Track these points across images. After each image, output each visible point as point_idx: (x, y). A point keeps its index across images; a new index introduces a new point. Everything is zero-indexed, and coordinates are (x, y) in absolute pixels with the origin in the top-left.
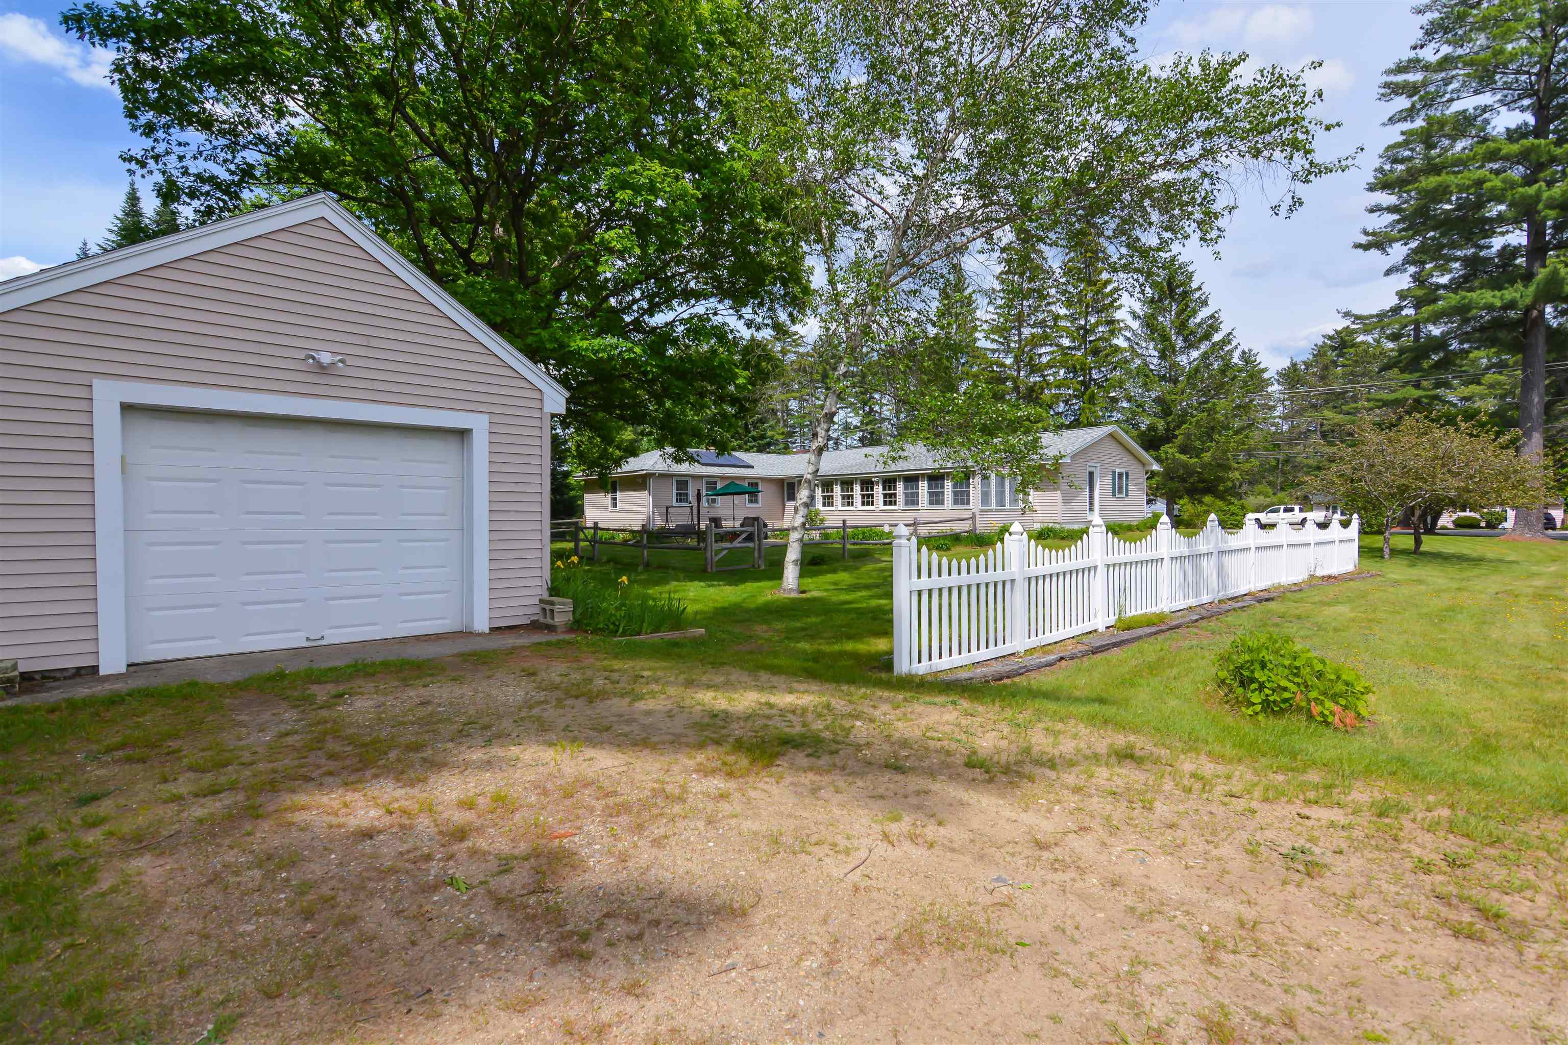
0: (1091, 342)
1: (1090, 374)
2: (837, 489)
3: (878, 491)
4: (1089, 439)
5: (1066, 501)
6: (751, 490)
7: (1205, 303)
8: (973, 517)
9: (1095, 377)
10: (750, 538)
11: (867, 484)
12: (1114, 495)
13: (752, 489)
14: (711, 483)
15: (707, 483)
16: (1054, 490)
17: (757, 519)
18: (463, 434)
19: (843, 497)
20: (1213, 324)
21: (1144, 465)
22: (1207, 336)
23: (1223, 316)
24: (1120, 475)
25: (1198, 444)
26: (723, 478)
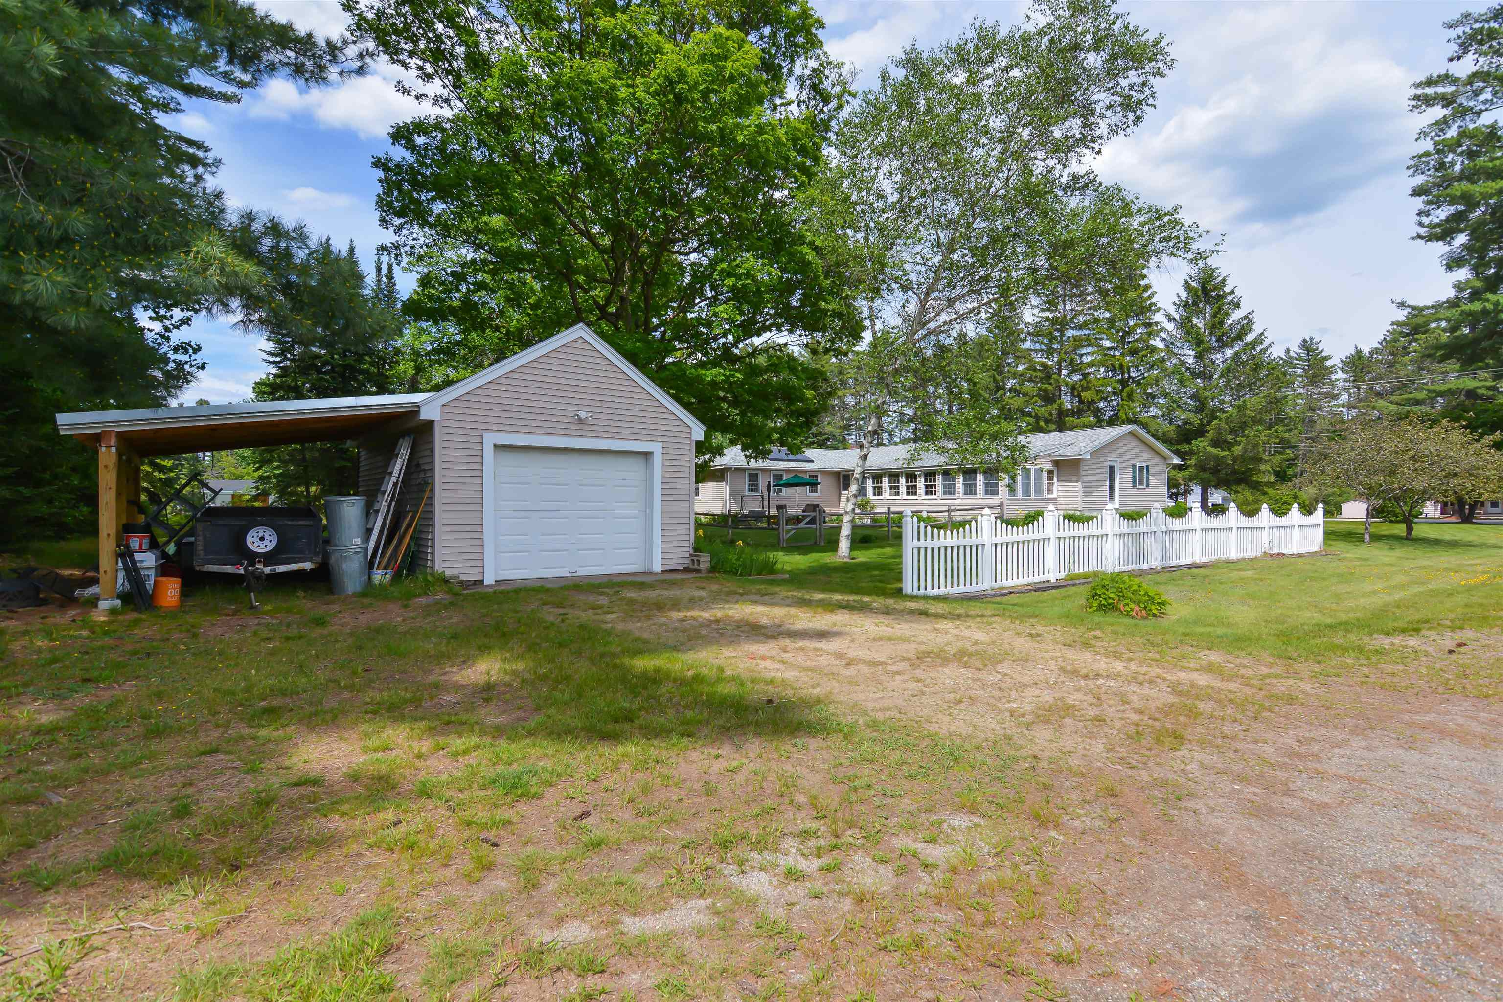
0: (1129, 342)
1: (1129, 372)
2: (886, 481)
3: (921, 483)
4: (1108, 437)
5: (1087, 491)
6: (812, 483)
7: (1237, 305)
8: (1001, 505)
9: (1133, 375)
10: (812, 521)
11: (911, 477)
12: (1134, 486)
13: (811, 481)
14: (778, 475)
15: (774, 475)
16: (1077, 481)
17: (817, 506)
18: (647, 455)
19: (891, 488)
20: (1248, 323)
21: (1165, 459)
22: (1240, 337)
23: (1257, 317)
24: (1141, 468)
25: (1230, 438)
26: (788, 471)
